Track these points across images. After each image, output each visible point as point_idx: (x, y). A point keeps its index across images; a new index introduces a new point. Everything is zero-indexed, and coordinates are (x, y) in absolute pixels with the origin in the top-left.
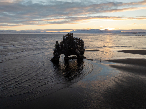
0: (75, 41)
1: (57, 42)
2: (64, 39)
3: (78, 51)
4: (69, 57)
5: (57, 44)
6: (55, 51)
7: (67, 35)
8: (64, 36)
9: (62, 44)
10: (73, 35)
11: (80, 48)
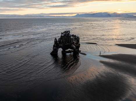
0: (72, 37)
1: (56, 39)
2: (61, 36)
3: (74, 46)
4: (66, 50)
5: (56, 40)
6: (54, 46)
7: (64, 32)
8: (62, 33)
9: (60, 41)
10: (70, 32)
11: (76, 43)
